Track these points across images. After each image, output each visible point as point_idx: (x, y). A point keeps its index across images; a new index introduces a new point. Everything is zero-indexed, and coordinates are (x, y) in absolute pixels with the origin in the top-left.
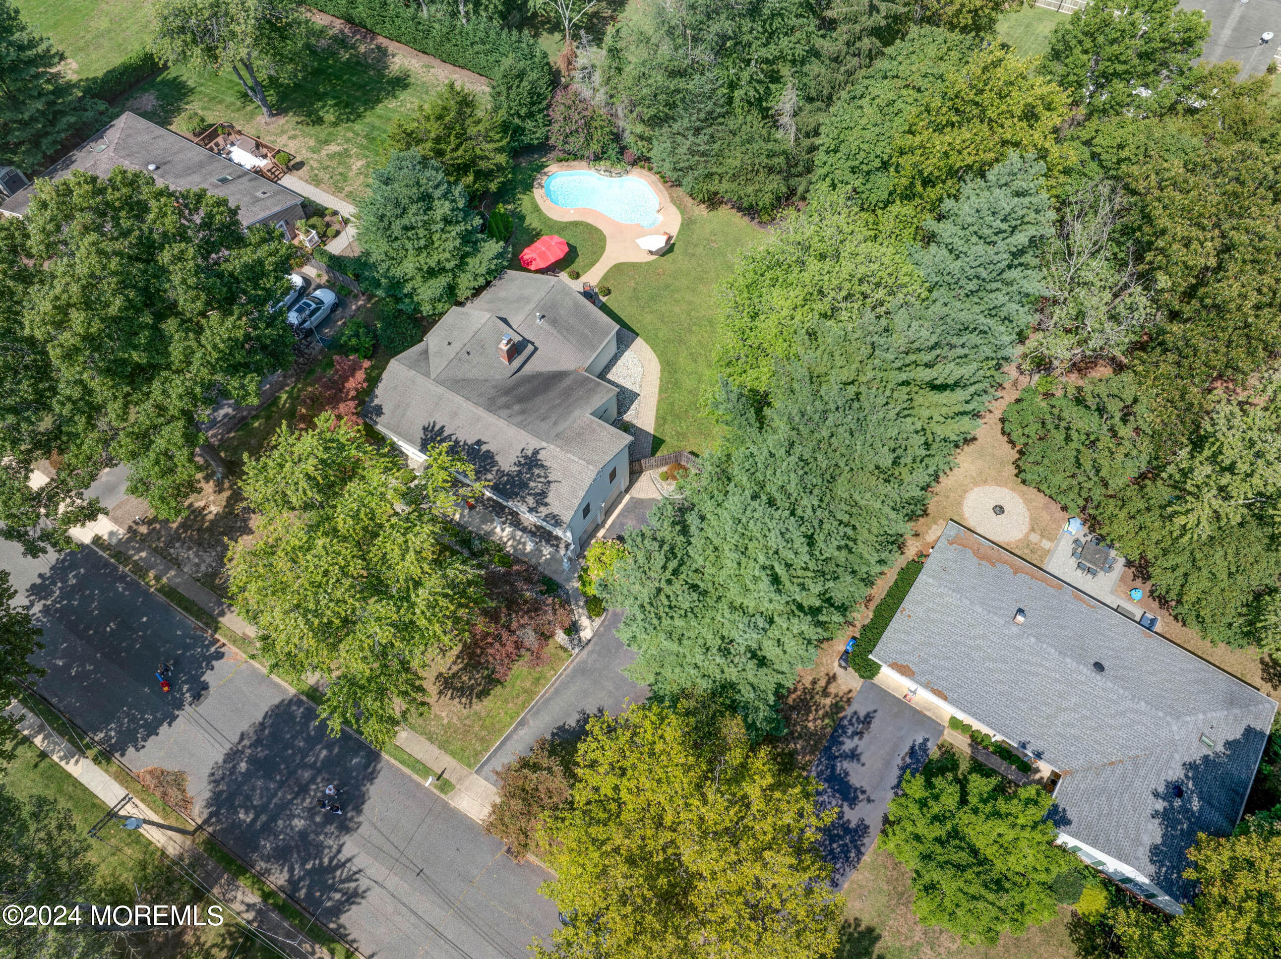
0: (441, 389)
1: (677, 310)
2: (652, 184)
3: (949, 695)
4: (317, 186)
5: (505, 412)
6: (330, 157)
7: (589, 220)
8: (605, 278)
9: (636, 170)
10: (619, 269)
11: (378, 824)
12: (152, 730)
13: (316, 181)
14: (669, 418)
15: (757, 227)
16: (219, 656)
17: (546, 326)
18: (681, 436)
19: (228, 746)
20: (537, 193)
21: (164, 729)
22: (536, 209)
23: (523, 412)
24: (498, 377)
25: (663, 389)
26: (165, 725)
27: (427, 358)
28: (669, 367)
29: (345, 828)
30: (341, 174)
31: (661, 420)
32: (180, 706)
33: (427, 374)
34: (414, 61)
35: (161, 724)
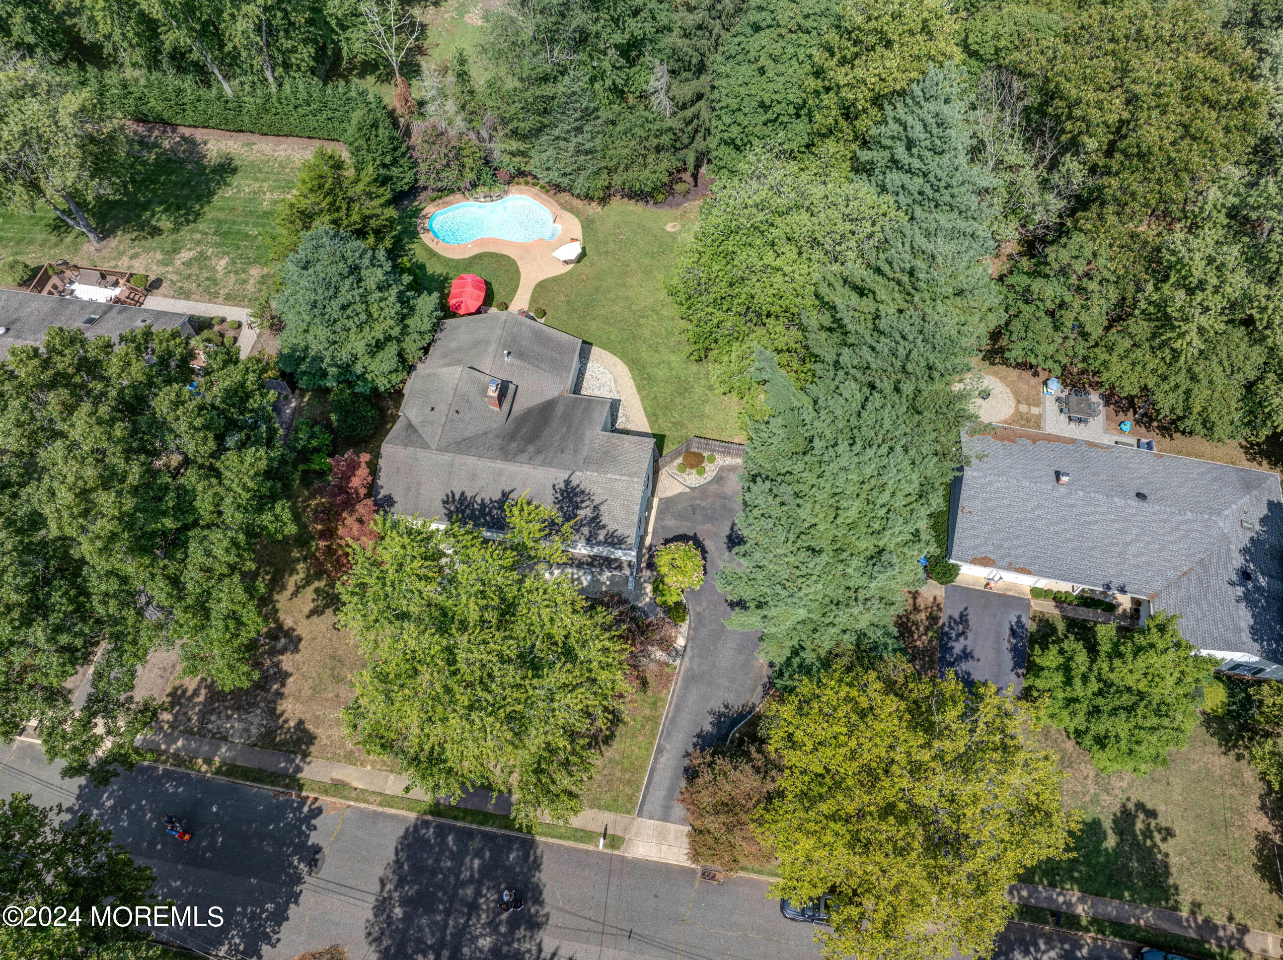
0: (448, 457)
1: (617, 309)
2: (535, 197)
3: (1032, 568)
4: (187, 298)
5: (523, 457)
6: (188, 264)
7: (491, 249)
8: (534, 300)
9: (513, 188)
10: (542, 288)
11: (567, 908)
12: (280, 917)
13: (185, 295)
14: (660, 413)
15: (654, 209)
16: (317, 812)
17: (517, 362)
18: (678, 425)
19: (372, 899)
20: (426, 238)
21: (293, 910)
22: (433, 254)
23: (539, 451)
24: (494, 426)
25: (639, 388)
26: (292, 906)
27: (415, 431)
28: (636, 366)
29: (535, 925)
30: (207, 279)
31: (652, 416)
32: (299, 880)
33: (426, 446)
34: (230, 143)
35: (287, 908)
